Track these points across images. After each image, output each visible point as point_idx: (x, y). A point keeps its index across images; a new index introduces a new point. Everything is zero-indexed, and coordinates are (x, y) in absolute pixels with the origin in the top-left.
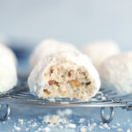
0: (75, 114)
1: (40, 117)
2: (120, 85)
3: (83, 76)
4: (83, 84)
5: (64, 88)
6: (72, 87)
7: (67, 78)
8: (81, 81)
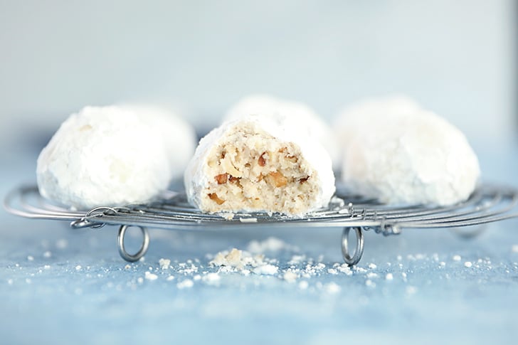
0: (288, 247)
1: (209, 256)
2: (388, 186)
3: (293, 165)
4: (294, 180)
5: (252, 190)
6: (271, 189)
7: (257, 169)
8: (288, 175)
